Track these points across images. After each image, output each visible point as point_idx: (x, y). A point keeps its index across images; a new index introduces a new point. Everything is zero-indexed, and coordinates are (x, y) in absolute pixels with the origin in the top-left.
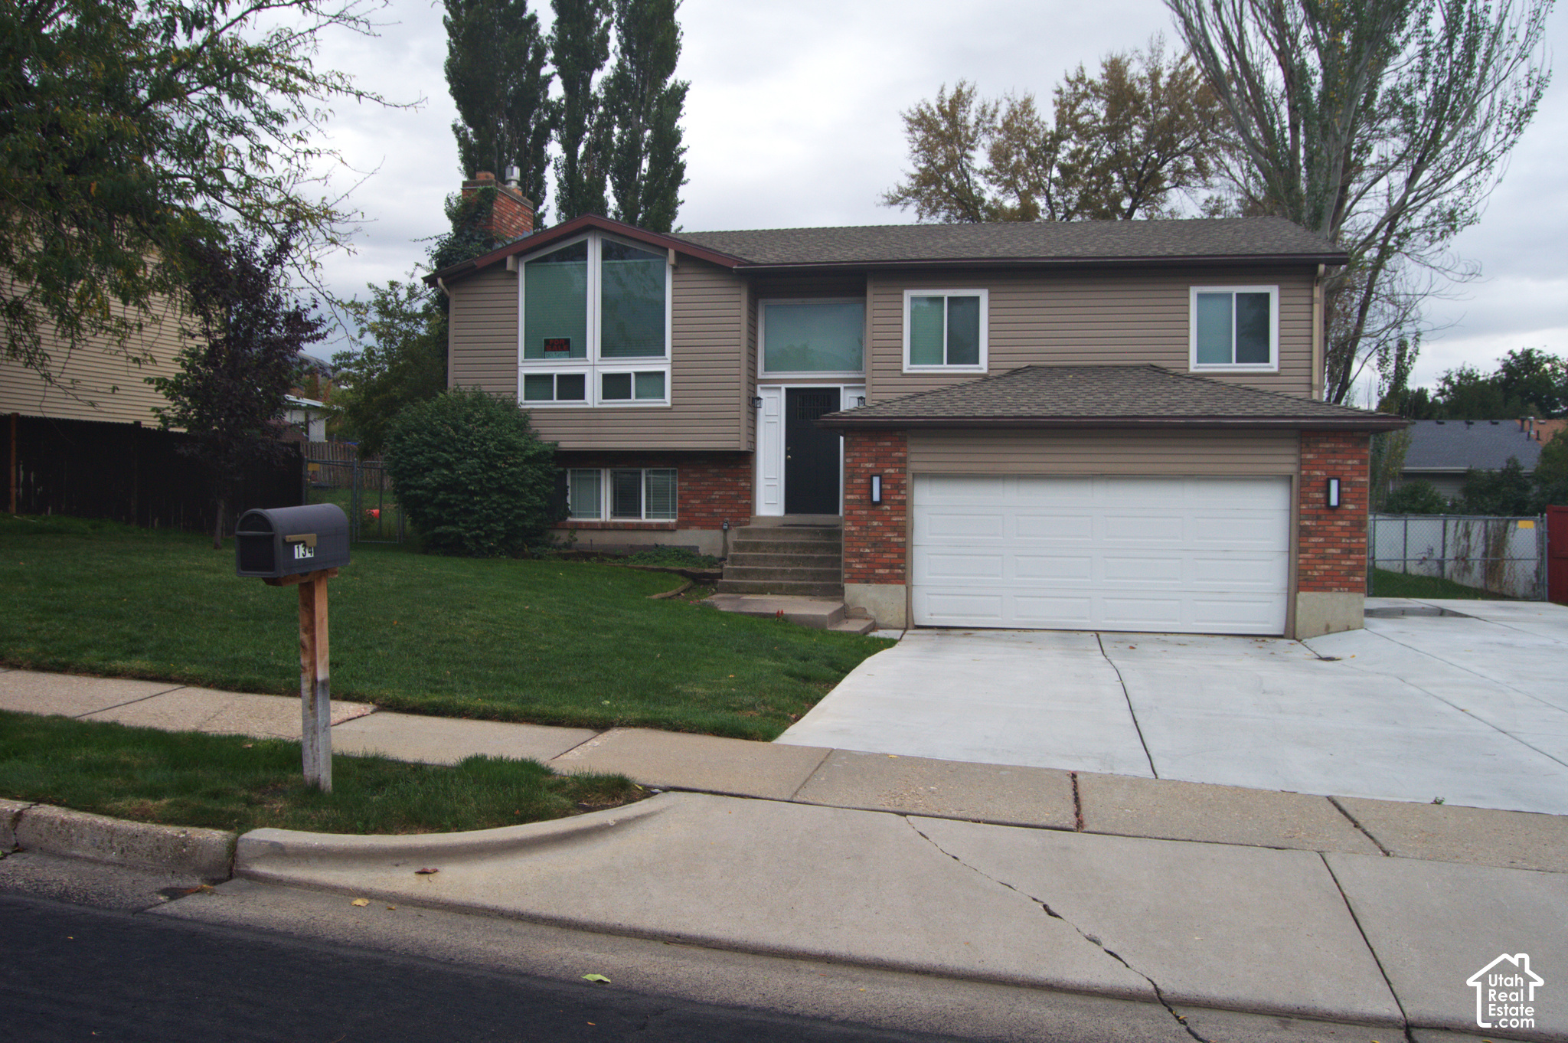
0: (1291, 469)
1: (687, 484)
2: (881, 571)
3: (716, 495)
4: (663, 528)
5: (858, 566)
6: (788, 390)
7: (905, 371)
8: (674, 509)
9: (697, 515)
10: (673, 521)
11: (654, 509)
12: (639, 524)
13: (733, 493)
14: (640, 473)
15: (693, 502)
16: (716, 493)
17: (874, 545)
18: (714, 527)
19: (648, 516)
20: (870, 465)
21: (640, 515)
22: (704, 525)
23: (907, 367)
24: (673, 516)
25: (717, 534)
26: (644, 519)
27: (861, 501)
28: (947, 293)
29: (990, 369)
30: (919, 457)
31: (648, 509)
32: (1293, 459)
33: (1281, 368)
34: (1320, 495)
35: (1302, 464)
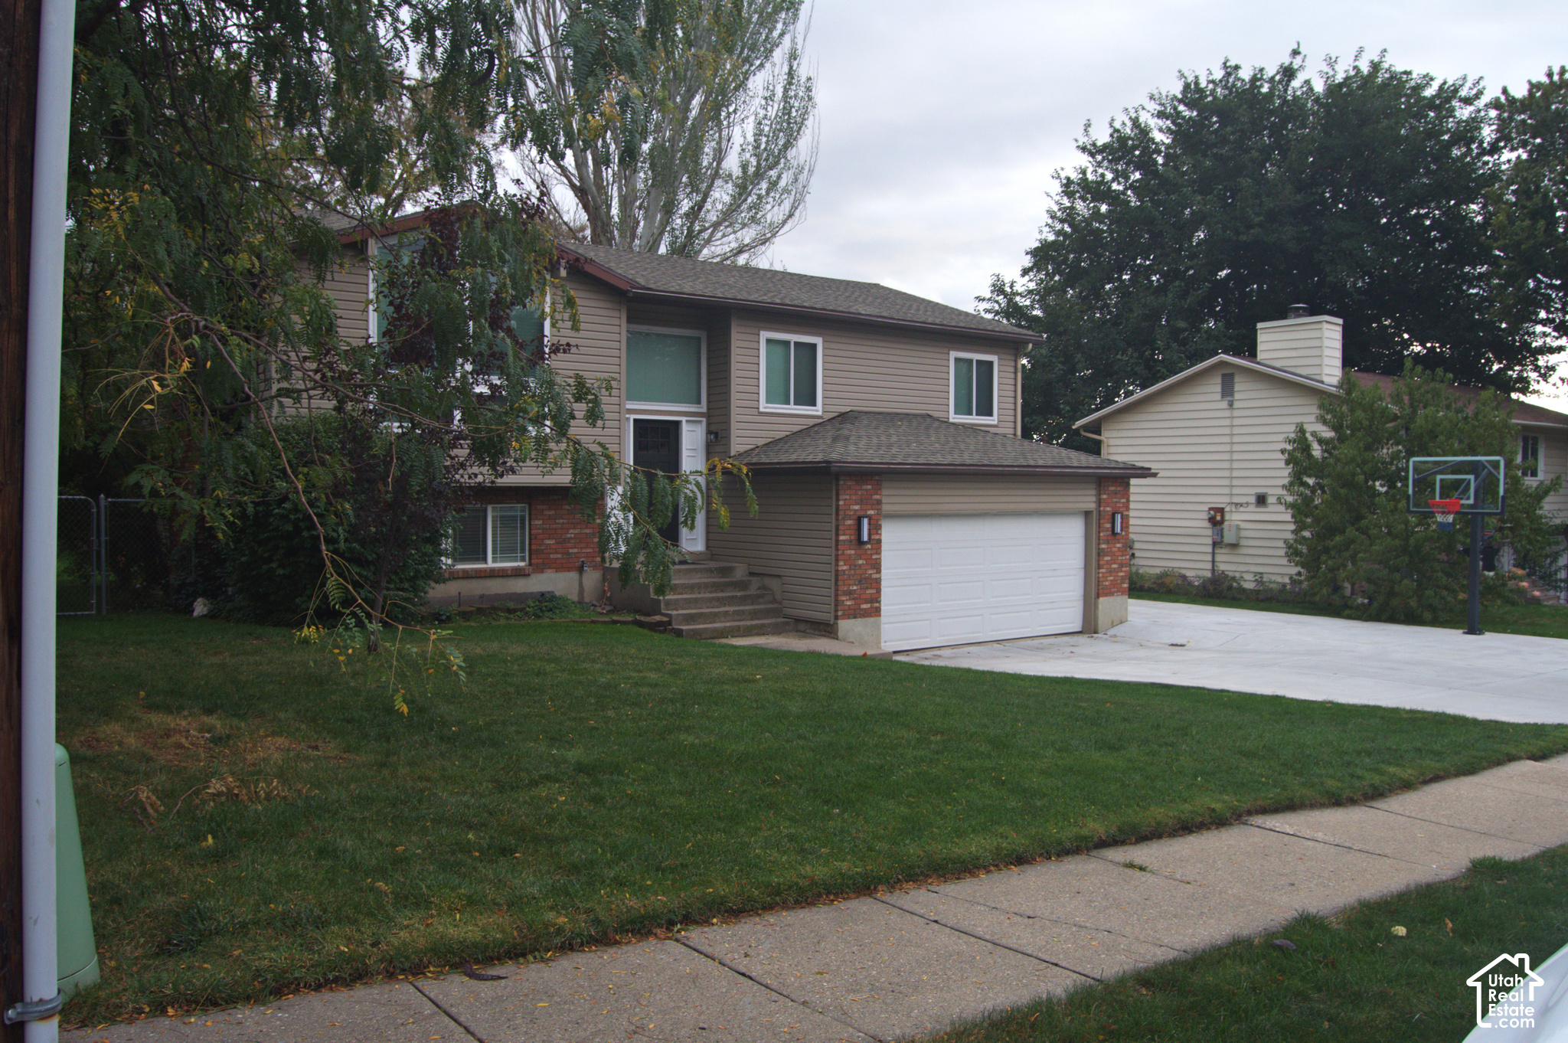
0: (1092, 506)
1: (541, 522)
2: (864, 606)
3: (572, 533)
4: (517, 573)
5: (849, 603)
6: (635, 421)
7: (762, 409)
8: (523, 550)
9: (552, 556)
10: (522, 564)
11: (502, 551)
12: (485, 570)
13: (588, 531)
14: (485, 511)
15: (548, 542)
16: (571, 531)
17: (860, 582)
18: (569, 569)
19: (494, 560)
20: (857, 507)
21: (485, 560)
22: (560, 567)
23: (764, 406)
24: (523, 559)
25: (573, 575)
26: (491, 564)
27: (850, 541)
28: (793, 338)
29: (824, 412)
30: (891, 498)
31: (494, 552)
32: (1094, 499)
33: (999, 421)
34: (1109, 525)
35: (1099, 502)
